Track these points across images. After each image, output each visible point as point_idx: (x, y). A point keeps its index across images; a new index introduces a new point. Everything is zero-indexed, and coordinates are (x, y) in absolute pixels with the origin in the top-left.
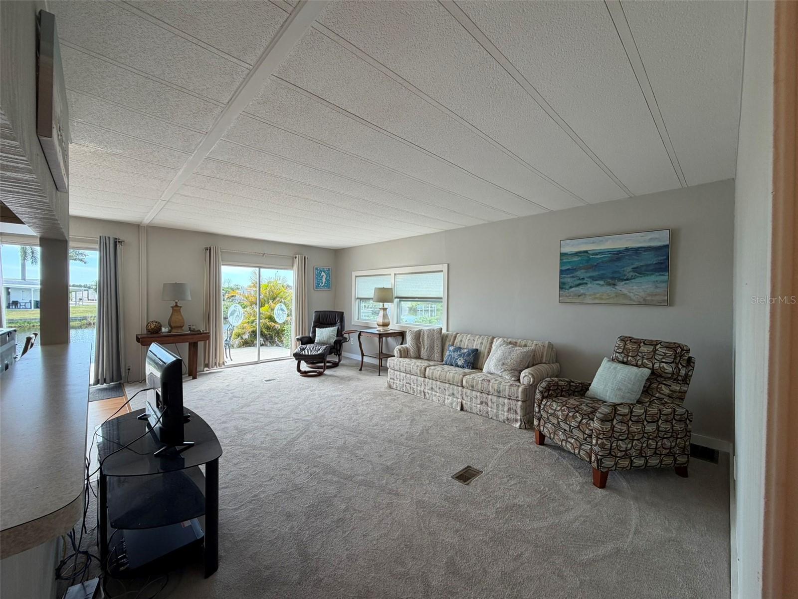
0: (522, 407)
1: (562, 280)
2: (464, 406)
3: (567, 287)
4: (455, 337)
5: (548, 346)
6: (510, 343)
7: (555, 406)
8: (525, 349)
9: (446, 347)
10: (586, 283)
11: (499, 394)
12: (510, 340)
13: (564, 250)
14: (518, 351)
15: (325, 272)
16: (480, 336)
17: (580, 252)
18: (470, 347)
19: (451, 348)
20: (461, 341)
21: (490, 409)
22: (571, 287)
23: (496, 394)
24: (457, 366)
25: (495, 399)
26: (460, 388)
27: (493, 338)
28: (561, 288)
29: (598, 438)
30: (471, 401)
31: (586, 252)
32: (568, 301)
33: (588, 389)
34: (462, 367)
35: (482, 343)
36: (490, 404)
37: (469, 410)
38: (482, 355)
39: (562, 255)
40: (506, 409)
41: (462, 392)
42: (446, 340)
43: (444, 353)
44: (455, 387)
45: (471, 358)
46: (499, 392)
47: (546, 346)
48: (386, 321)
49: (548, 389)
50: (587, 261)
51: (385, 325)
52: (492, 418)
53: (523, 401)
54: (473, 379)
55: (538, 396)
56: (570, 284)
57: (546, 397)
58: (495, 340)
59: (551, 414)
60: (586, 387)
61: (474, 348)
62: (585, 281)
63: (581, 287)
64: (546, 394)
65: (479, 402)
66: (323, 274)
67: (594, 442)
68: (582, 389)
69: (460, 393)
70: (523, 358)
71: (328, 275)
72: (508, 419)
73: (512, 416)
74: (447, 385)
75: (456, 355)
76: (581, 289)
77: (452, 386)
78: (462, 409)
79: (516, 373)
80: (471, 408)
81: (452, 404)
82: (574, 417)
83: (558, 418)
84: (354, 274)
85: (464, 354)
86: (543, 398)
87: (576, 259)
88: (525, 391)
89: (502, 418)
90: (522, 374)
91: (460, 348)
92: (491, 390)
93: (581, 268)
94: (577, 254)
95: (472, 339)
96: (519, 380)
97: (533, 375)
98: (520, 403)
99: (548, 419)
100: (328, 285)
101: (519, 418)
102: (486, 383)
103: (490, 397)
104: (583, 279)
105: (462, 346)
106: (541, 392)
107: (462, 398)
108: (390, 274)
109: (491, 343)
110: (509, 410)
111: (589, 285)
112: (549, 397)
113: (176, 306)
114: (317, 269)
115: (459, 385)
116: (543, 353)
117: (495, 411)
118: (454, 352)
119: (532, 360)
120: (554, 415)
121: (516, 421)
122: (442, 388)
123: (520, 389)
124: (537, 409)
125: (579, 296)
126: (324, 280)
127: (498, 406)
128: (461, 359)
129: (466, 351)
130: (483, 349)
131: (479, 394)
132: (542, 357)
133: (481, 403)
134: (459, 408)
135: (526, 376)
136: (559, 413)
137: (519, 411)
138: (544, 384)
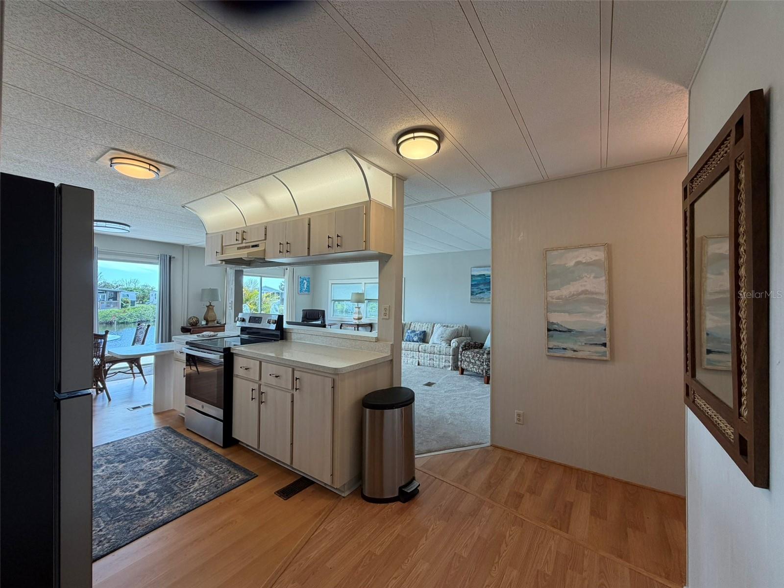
0: (452, 358)
1: (472, 290)
2: (420, 362)
3: (475, 294)
4: (411, 324)
5: (465, 327)
6: (445, 326)
7: (468, 352)
8: (453, 329)
9: (405, 331)
10: (484, 292)
11: (440, 353)
12: (444, 325)
13: (473, 273)
14: (449, 330)
15: (306, 280)
16: (426, 323)
17: (481, 275)
18: (421, 330)
19: (409, 331)
20: (415, 327)
21: (435, 362)
22: (477, 294)
23: (438, 353)
24: (413, 341)
25: (437, 356)
26: (418, 353)
27: (434, 324)
28: (472, 294)
29: (486, 362)
30: (424, 358)
31: (484, 275)
32: (475, 302)
33: (483, 346)
34: (417, 342)
35: (428, 327)
36: (435, 359)
37: (423, 365)
38: (428, 334)
39: (472, 276)
40: (444, 361)
41: (419, 354)
42: (404, 327)
43: (404, 334)
44: (414, 352)
45: (422, 336)
46: (440, 352)
47: (464, 327)
48: (360, 316)
49: (465, 346)
50: (485, 280)
51: (359, 319)
52: (436, 367)
53: (453, 355)
54: (425, 346)
55: (461, 350)
56: (477, 292)
57: (464, 350)
58: (435, 325)
59: (467, 357)
60: (482, 345)
61: (423, 330)
62: (483, 291)
63: (482, 294)
64: (464, 348)
65: (428, 359)
66: (305, 281)
67: (484, 364)
68: (481, 346)
69: (417, 355)
70: (452, 333)
71: (308, 282)
72: (445, 366)
73: (447, 364)
74: (409, 352)
75: (412, 335)
76: (481, 295)
77: (412, 352)
78: (419, 365)
79: (449, 342)
80: (424, 363)
81: (412, 362)
82: (476, 356)
83: (470, 358)
84: (330, 282)
85: (417, 334)
86: (463, 350)
87: (479, 278)
88: (454, 349)
89: (441, 366)
90: (452, 342)
91: (415, 331)
92: (436, 351)
93: (482, 284)
94: (480, 276)
95: (421, 325)
96: (450, 345)
97: (457, 342)
98: (451, 357)
99: (465, 360)
100: (308, 290)
101: (450, 364)
102: (432, 348)
103: (435, 355)
104: (483, 290)
105: (415, 330)
106: (462, 348)
107: (419, 358)
108: (361, 283)
109: (433, 327)
110: (445, 361)
111: (486, 293)
112: (466, 350)
113: (210, 305)
114: (300, 277)
115: (417, 350)
116: (462, 331)
117: (438, 363)
118: (411, 333)
119: (457, 334)
120: (468, 357)
121: (449, 366)
122: (406, 354)
123: (451, 349)
124: (460, 357)
125: (481, 299)
126: (305, 286)
127: (439, 360)
128: (416, 337)
129: (418, 332)
130: (428, 331)
131: (428, 354)
132: (462, 333)
133: (430, 360)
134: (417, 364)
135: (454, 343)
136: (470, 356)
137: (451, 361)
138: (463, 344)
